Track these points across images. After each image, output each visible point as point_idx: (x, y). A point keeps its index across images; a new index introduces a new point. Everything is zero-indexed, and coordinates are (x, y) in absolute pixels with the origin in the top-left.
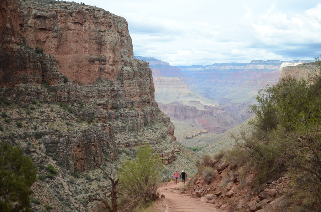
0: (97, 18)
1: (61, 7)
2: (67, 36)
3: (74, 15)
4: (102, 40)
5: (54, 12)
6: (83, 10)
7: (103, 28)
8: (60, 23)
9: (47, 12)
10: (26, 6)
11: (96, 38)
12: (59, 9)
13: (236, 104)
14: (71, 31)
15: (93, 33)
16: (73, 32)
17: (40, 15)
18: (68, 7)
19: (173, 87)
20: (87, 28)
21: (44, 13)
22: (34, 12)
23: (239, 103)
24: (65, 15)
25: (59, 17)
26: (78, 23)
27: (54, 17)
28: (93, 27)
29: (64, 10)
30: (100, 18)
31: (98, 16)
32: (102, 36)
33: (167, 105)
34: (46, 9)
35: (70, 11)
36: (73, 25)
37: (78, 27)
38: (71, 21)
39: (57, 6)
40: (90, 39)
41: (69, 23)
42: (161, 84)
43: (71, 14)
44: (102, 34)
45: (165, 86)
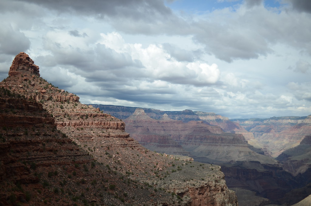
0: (211, 187)
1: (191, 185)
2: (195, 203)
3: (199, 189)
4: (214, 201)
5: (187, 188)
6: (204, 184)
7: (214, 193)
8: (191, 195)
9: (184, 189)
10: (172, 187)
11: (211, 200)
12: (190, 186)
13: (294, 161)
14: (197, 199)
15: (209, 198)
16: (198, 200)
17: (180, 193)
18: (195, 184)
19: (234, 145)
20: (206, 195)
21: (182, 191)
22: (177, 191)
23: (296, 161)
24: (194, 190)
25: (190, 191)
26: (201, 193)
27: (187, 192)
28: (209, 194)
29: (193, 187)
30: (213, 187)
31: (211, 185)
32: (214, 198)
33: (230, 168)
34: (183, 187)
35: (197, 187)
36: (198, 195)
37: (201, 196)
38: (197, 193)
39: (188, 184)
40: (208, 202)
41: (196, 195)
42: (222, 143)
43: (197, 189)
44: (214, 197)
45: (226, 144)
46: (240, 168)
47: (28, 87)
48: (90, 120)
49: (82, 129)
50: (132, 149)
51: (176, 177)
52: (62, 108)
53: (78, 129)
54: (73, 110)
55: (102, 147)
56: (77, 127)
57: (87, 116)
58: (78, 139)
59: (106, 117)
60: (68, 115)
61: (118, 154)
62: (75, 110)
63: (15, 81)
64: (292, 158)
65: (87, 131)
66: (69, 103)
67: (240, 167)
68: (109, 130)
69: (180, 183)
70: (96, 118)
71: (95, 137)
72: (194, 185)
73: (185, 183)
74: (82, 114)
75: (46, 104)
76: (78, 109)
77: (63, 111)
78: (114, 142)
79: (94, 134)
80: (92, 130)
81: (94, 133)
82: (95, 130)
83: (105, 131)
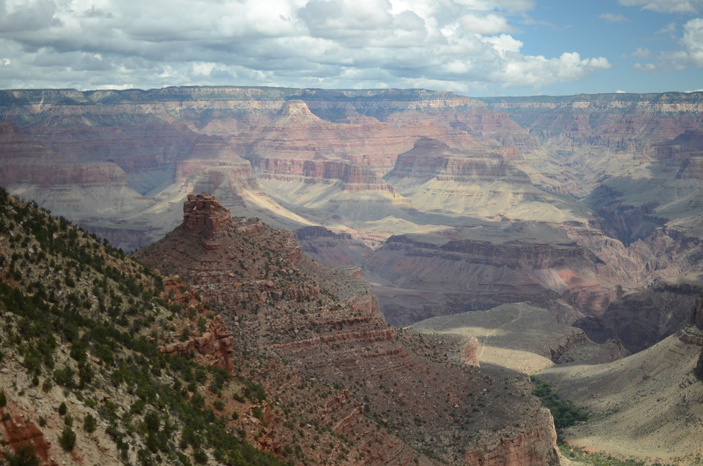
19: (503, 180)
45: (485, 177)
46: (520, 246)
47: (242, 276)
48: (347, 331)
49: (338, 346)
50: (410, 369)
51: (483, 423)
52: (303, 312)
53: (333, 348)
54: (319, 316)
55: (372, 376)
56: (331, 343)
57: (341, 324)
58: (338, 367)
59: (367, 322)
60: (314, 325)
61: (395, 385)
62: (323, 314)
63: (218, 263)
64: (624, 200)
65: (347, 352)
66: (309, 301)
67: (521, 243)
68: (376, 344)
69: (491, 434)
70: (355, 326)
71: (360, 360)
72: (508, 436)
73: (496, 435)
74: (335, 321)
75: (279, 307)
76: (325, 313)
77: (306, 318)
78: (386, 365)
79: (356, 354)
80: (352, 347)
81: (356, 352)
82: (357, 347)
83: (370, 347)
